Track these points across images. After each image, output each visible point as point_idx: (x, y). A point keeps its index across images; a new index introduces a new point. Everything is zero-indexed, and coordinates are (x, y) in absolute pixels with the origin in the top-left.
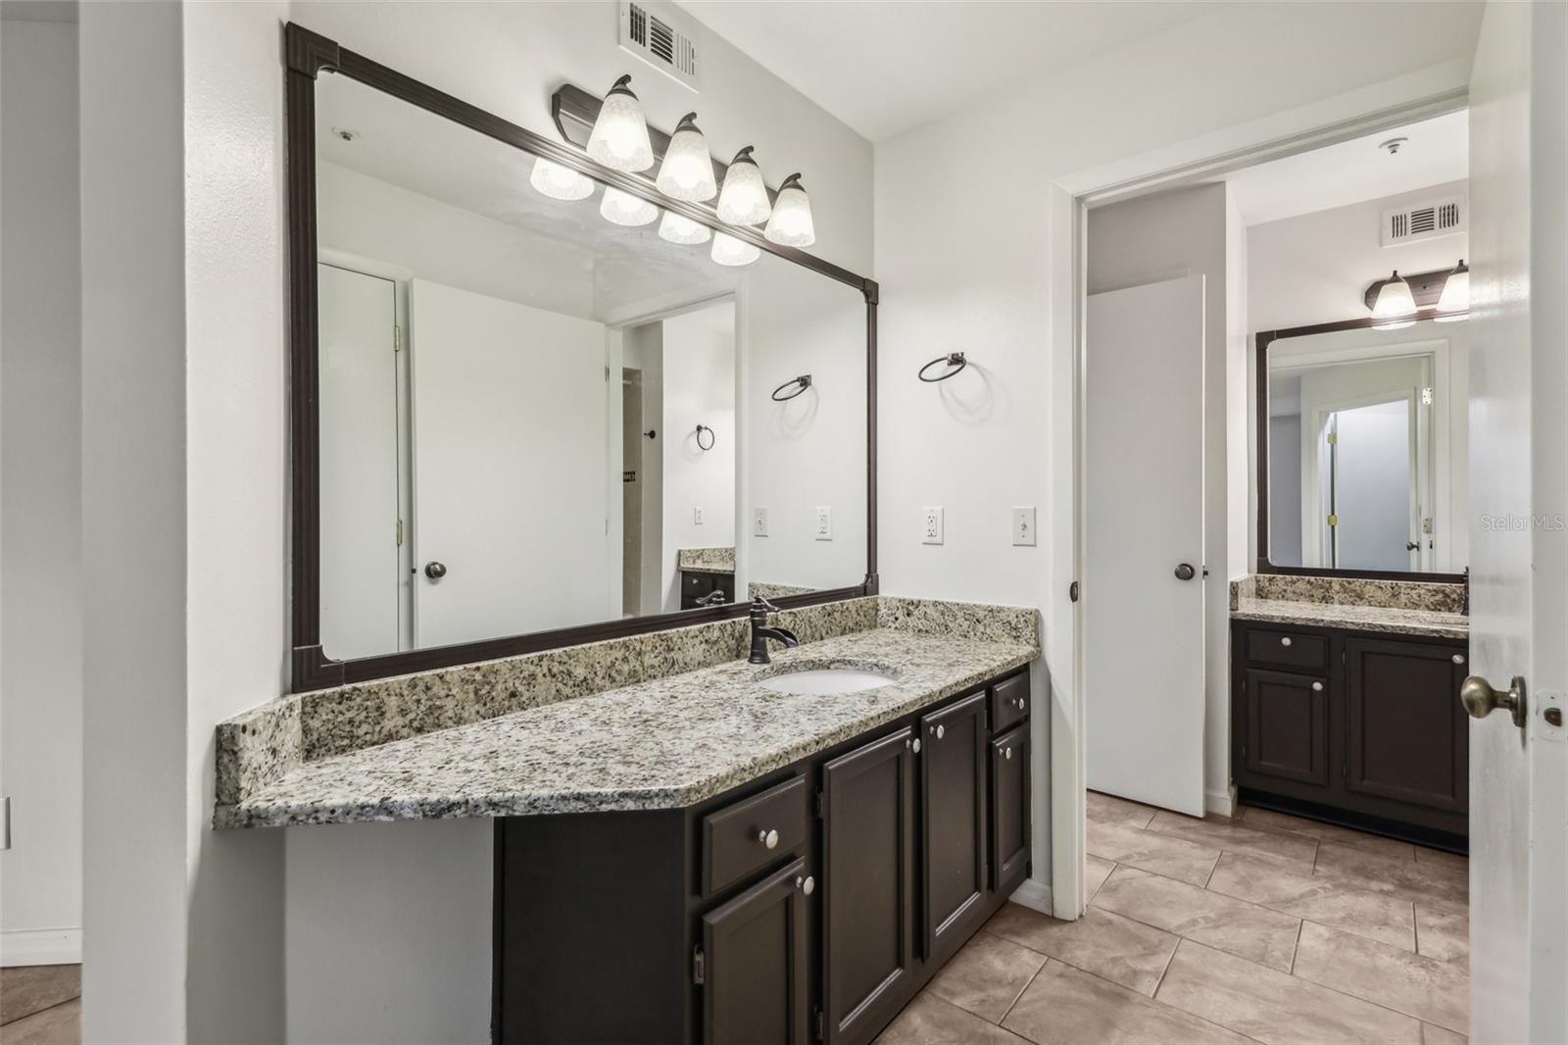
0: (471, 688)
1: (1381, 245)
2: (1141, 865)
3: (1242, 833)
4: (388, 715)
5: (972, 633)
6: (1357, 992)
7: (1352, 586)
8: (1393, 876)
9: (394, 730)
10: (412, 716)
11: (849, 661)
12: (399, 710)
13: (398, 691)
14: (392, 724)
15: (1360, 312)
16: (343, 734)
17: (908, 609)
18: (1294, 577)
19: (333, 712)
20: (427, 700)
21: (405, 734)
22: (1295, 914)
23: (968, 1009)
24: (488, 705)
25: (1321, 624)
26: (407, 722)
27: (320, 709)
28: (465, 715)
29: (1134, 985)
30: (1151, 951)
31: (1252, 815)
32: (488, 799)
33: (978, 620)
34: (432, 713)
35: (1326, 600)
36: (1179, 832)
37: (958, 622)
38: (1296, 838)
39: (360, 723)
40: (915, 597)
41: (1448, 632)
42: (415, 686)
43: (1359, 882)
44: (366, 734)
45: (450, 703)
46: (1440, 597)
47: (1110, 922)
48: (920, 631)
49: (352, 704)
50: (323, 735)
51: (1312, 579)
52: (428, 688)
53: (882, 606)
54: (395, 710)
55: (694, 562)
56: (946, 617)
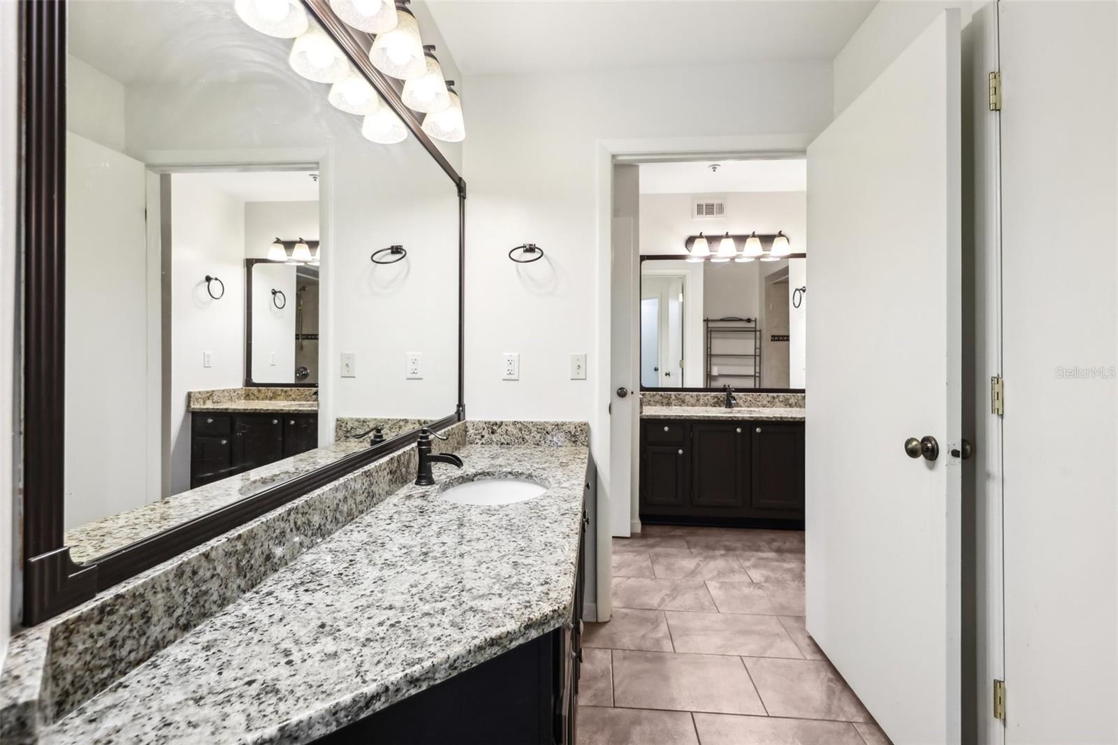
0: (233, 560)
1: (693, 217)
2: (618, 574)
3: (651, 541)
4: (155, 619)
5: (543, 442)
6: (748, 612)
7: (680, 397)
8: (721, 546)
9: (160, 637)
10: (178, 612)
11: (488, 473)
12: (166, 608)
13: (164, 585)
14: (158, 629)
15: (682, 250)
16: (104, 663)
17: (492, 429)
18: (654, 393)
19: (92, 636)
20: (194, 587)
21: (172, 638)
22: (698, 580)
23: (591, 704)
24: (248, 575)
25: (682, 418)
26: (174, 622)
27: (75, 639)
28: (228, 594)
29: (661, 648)
30: (655, 624)
31: (650, 530)
32: (409, 678)
33: (547, 432)
34: (198, 602)
35: (669, 404)
36: (624, 548)
37: (532, 435)
38: (674, 537)
39: (124, 640)
40: (498, 420)
41: (735, 417)
42: (183, 573)
43: (711, 553)
44: (130, 652)
45: (214, 585)
46: (716, 400)
47: (626, 615)
48: (502, 444)
49: (114, 618)
50: (79, 673)
51: (662, 393)
52: (195, 573)
53: (470, 428)
54: (161, 609)
55: (204, 403)
56: (523, 432)
